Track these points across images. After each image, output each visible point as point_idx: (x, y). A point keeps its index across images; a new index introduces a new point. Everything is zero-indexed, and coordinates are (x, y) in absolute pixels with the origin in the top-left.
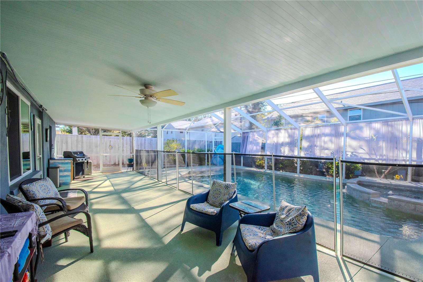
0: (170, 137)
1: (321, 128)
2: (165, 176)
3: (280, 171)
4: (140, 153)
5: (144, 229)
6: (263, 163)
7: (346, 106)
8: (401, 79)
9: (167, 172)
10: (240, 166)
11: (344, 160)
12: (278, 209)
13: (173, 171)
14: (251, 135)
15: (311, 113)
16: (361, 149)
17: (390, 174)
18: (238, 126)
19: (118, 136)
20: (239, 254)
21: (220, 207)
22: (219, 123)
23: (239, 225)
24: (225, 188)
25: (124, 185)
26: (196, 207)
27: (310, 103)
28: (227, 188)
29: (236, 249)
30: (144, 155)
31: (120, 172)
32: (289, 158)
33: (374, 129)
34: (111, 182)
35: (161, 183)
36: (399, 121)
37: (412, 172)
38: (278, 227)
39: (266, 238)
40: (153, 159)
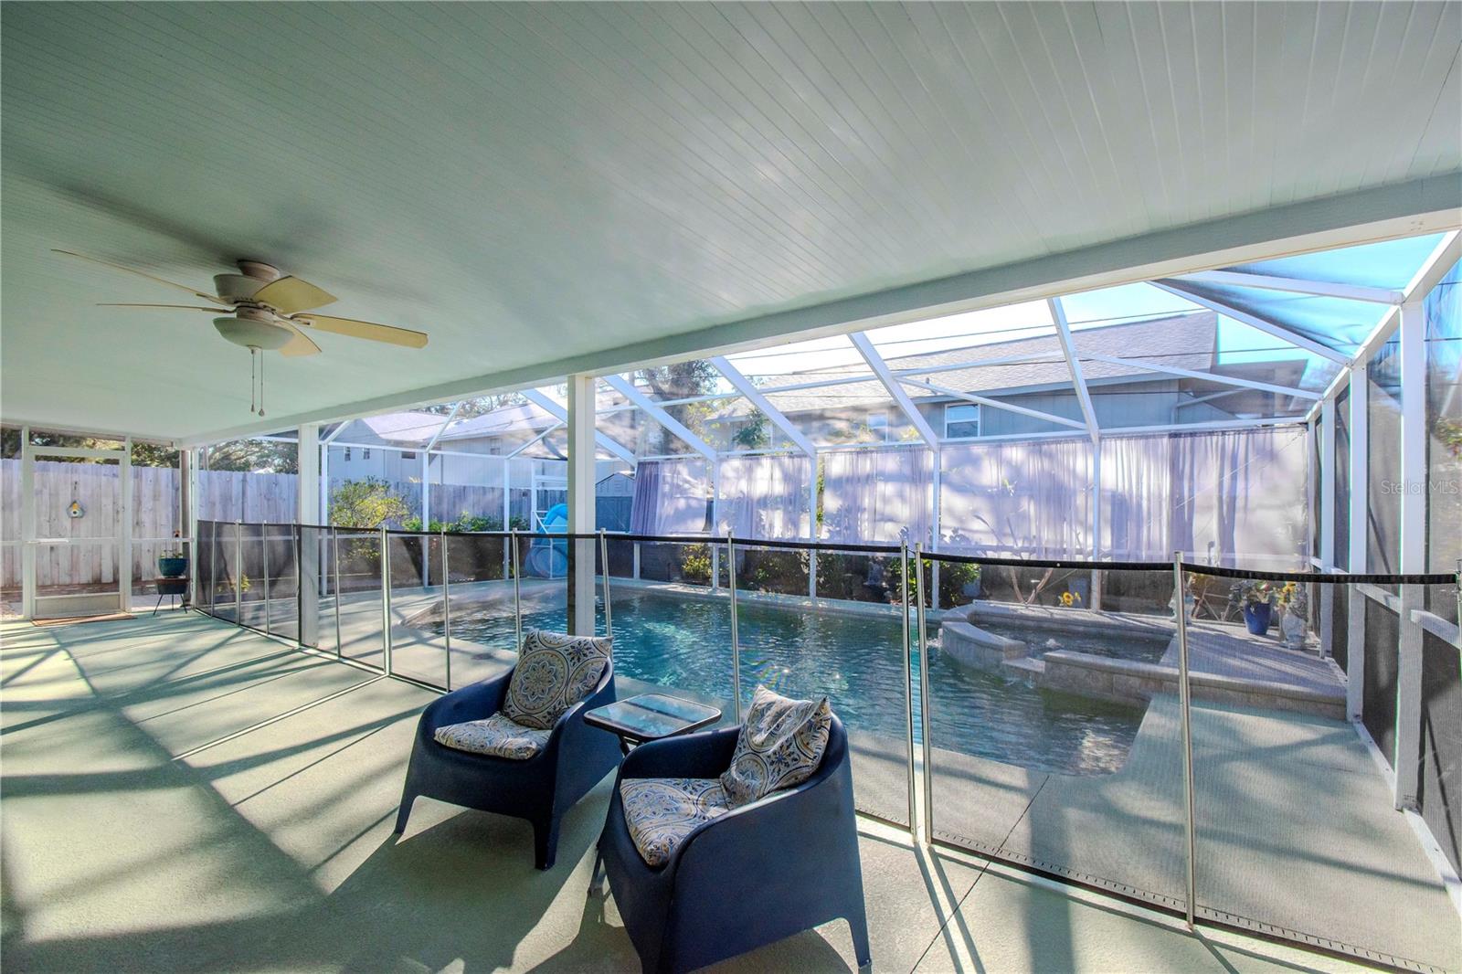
0: (359, 471)
1: (874, 455)
2: (332, 625)
3: (758, 590)
4: (219, 534)
5: (232, 846)
6: (705, 565)
7: (939, 394)
8: (1073, 328)
9: (340, 608)
10: (630, 579)
11: (935, 551)
12: (745, 714)
13: (368, 605)
14: (666, 472)
15: (846, 409)
16: (975, 518)
17: (1048, 590)
18: (622, 441)
19: (116, 462)
20: (615, 890)
21: (553, 726)
22: (553, 428)
23: (618, 783)
24: (572, 656)
25: (136, 669)
26: (459, 734)
27: (845, 377)
28: (576, 658)
29: (608, 872)
30: (237, 545)
31: (123, 614)
32: (785, 549)
33: (1009, 463)
34: (75, 661)
35: (316, 655)
36: (1067, 442)
37: (1102, 584)
38: (743, 773)
39: (708, 815)
40: (281, 560)
